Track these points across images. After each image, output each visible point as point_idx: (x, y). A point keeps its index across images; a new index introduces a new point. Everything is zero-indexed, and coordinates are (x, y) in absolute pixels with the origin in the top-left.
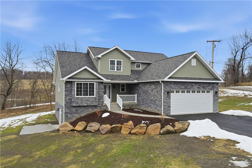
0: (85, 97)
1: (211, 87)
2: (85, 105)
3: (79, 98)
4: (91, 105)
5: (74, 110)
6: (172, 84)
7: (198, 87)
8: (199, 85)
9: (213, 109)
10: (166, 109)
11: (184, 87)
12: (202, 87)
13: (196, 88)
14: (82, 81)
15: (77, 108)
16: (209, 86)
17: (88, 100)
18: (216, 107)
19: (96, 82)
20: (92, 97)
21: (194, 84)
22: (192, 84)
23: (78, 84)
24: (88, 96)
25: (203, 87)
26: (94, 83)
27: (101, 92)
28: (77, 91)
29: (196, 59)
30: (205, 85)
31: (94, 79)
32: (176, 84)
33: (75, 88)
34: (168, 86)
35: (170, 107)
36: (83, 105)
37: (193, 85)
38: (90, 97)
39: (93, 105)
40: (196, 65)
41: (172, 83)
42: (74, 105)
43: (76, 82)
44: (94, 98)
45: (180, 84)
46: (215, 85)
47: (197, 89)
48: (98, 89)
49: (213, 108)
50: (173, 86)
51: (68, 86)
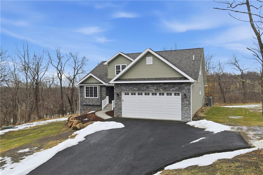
0: (91, 98)
1: (176, 88)
2: (91, 104)
3: (87, 98)
4: (95, 104)
5: (85, 107)
6: (122, 87)
7: (155, 88)
8: (158, 86)
9: (182, 117)
10: (117, 110)
11: (137, 89)
12: (162, 89)
13: (152, 89)
14: (89, 86)
15: (88, 107)
16: (173, 87)
17: (93, 101)
18: (185, 114)
19: (99, 86)
20: (96, 98)
21: (149, 85)
22: (147, 85)
23: (86, 88)
24: (93, 97)
25: (165, 89)
26: (97, 87)
27: (103, 94)
28: (86, 93)
29: (152, 57)
30: (167, 86)
31: (97, 83)
32: (127, 86)
33: (84, 91)
34: (118, 88)
35: (121, 109)
36: (90, 104)
37: (149, 87)
38: (95, 98)
39: (96, 104)
40: (152, 64)
41: (123, 84)
42: (84, 104)
43: (85, 87)
44: (97, 99)
45: (132, 85)
46: (183, 85)
47: (154, 91)
48: (100, 91)
49: (182, 115)
50: (123, 88)
51: (81, 90)
